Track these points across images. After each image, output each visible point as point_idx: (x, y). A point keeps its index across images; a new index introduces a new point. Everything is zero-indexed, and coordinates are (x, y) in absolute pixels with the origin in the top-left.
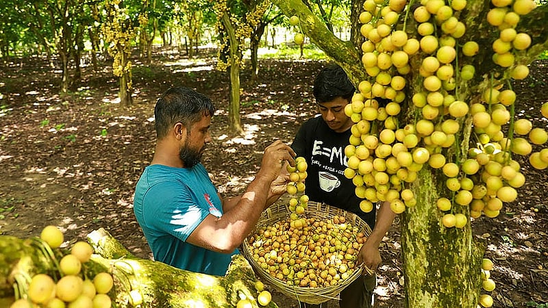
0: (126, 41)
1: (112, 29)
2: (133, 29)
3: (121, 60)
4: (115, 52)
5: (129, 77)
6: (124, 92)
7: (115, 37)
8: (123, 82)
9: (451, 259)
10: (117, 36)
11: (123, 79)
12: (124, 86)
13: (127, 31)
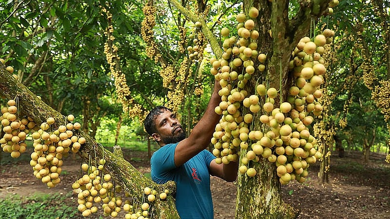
0: (328, 136)
1: (319, 128)
2: (334, 129)
3: (323, 150)
4: (320, 144)
5: (328, 162)
6: (322, 172)
7: (320, 133)
8: (322, 166)
9: (249, 200)
10: (322, 133)
11: (323, 163)
12: (322, 169)
13: (330, 130)
